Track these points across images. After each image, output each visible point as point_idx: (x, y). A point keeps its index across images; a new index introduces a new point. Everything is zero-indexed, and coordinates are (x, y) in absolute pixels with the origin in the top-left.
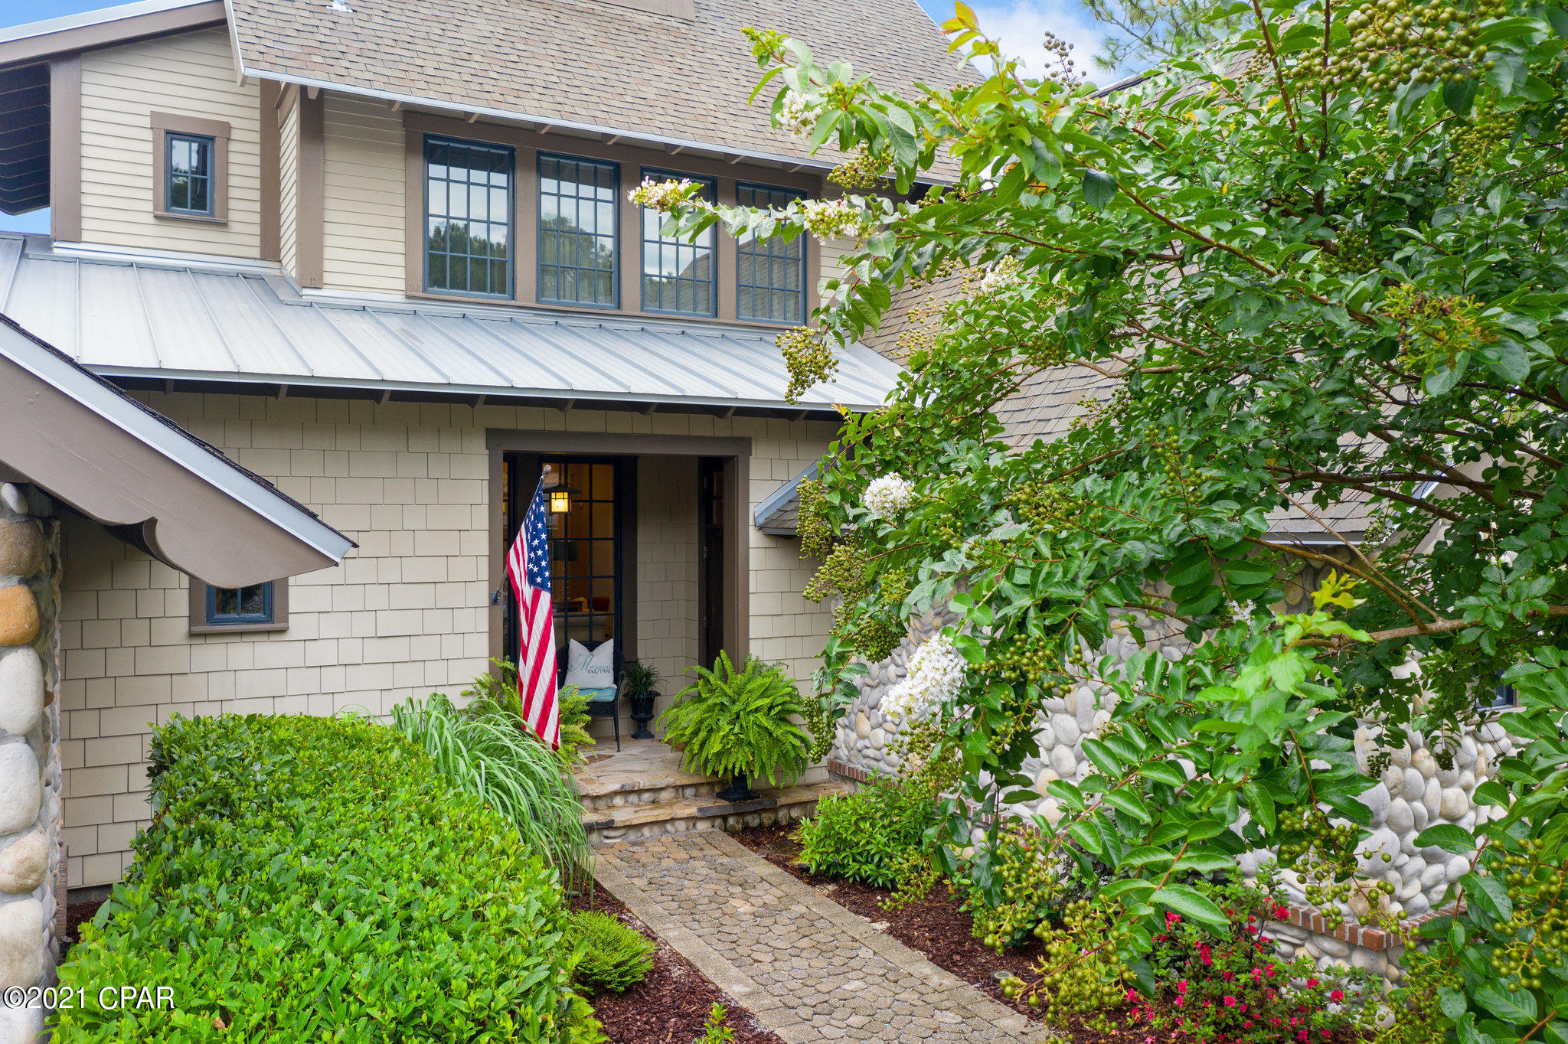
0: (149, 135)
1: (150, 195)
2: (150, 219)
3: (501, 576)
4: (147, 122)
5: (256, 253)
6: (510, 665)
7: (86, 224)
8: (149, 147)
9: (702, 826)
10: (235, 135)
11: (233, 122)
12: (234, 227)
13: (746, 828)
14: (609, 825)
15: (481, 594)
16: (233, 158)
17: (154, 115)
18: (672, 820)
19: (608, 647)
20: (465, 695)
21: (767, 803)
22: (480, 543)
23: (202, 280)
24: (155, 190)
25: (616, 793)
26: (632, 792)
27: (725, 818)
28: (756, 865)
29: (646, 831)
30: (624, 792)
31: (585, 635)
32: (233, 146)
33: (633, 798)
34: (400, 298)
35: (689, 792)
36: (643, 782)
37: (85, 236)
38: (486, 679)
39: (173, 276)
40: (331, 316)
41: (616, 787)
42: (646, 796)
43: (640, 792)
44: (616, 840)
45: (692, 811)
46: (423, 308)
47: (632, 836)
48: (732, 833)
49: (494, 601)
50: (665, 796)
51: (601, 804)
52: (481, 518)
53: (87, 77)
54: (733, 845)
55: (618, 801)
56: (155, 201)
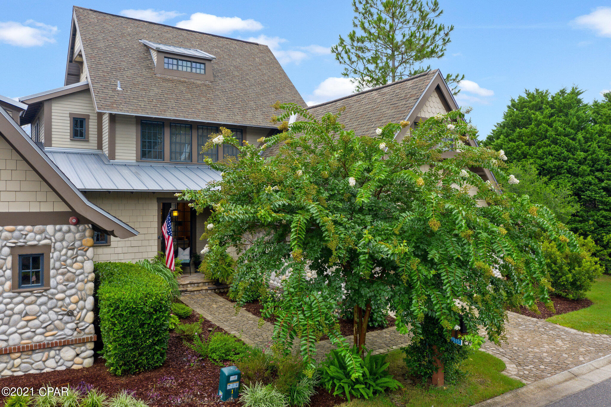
0: (69, 119)
1: (69, 134)
2: (69, 140)
3: (160, 232)
4: (68, 115)
5: (96, 148)
6: (162, 253)
7: (53, 142)
8: (69, 122)
9: (209, 291)
10: (91, 117)
11: (90, 114)
12: (91, 141)
13: (220, 292)
14: (186, 291)
15: (156, 236)
16: (90, 123)
17: (70, 114)
18: (202, 290)
19: (188, 249)
20: (152, 260)
21: (225, 286)
22: (155, 225)
23: (83, 156)
24: (70, 133)
25: (188, 284)
26: (192, 284)
27: (215, 290)
28: (221, 299)
29: (195, 292)
30: (190, 284)
31: (183, 246)
32: (90, 121)
33: (193, 285)
34: (134, 161)
35: (207, 284)
36: (195, 281)
37: (53, 145)
38: (156, 256)
39: (76, 155)
40: (118, 168)
41: (188, 282)
42: (196, 285)
43: (194, 284)
44: (188, 294)
45: (207, 288)
46: (141, 164)
47: (192, 293)
48: (216, 293)
49: (159, 238)
50: (200, 284)
51: (185, 286)
52: (156, 219)
53: (53, 105)
54: (216, 295)
55: (189, 286)
56: (70, 136)
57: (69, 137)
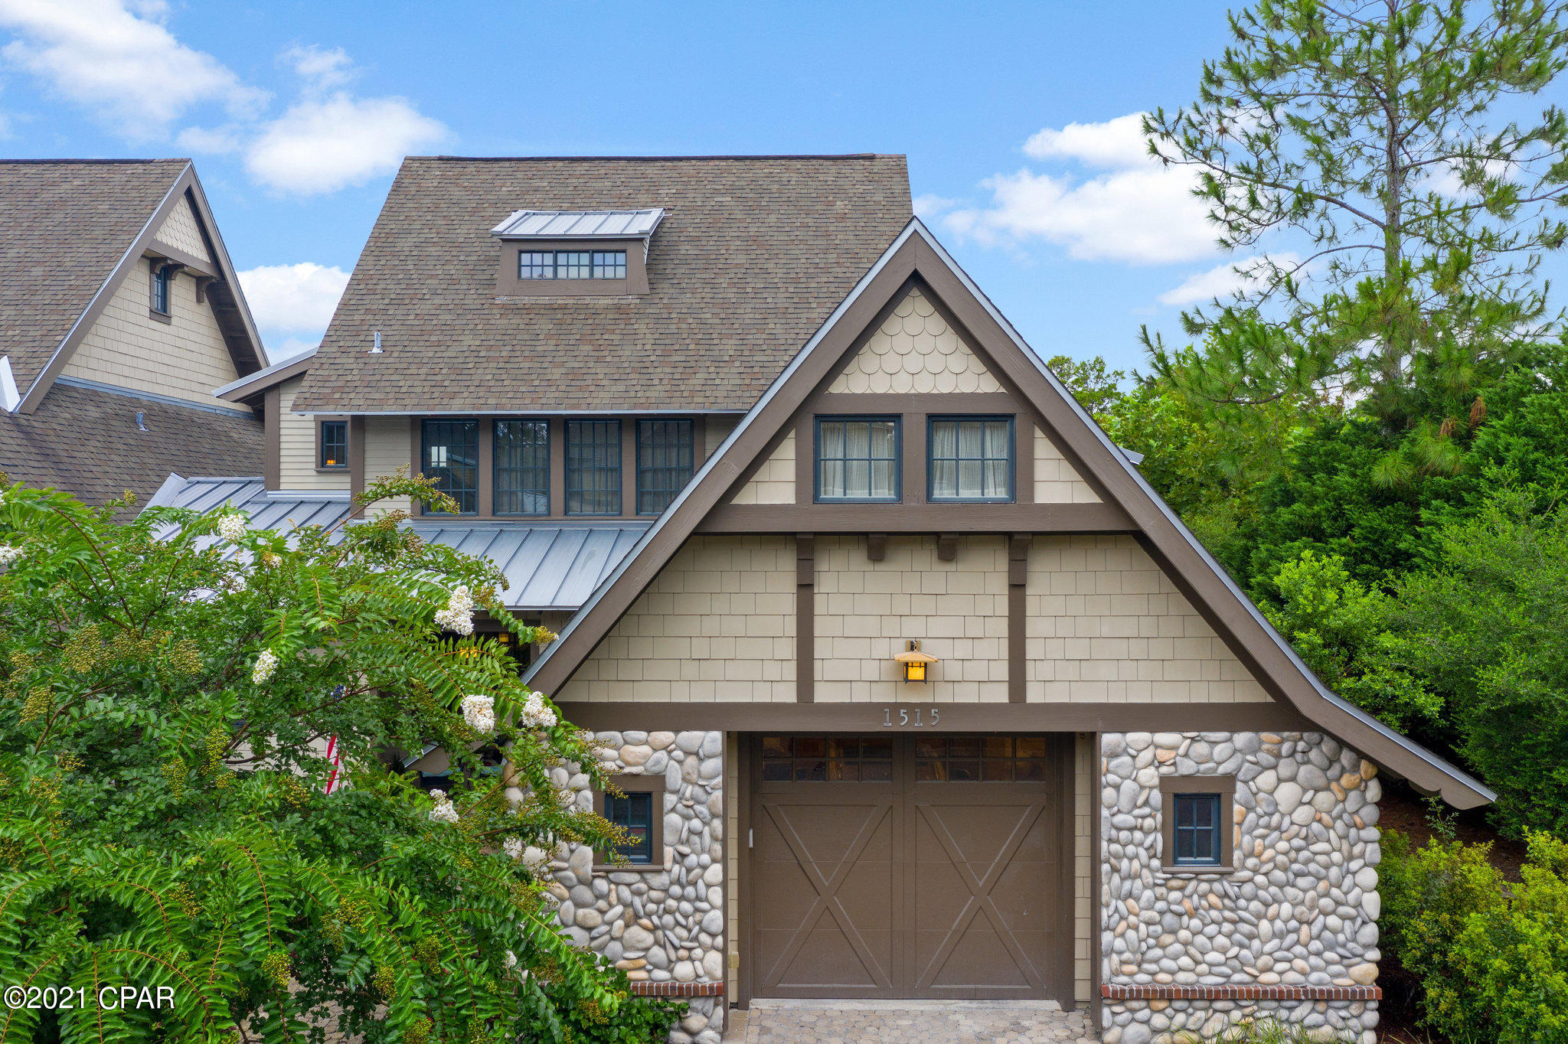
0: (313, 425)
1: (314, 459)
2: (314, 473)
4: (312, 418)
7: (282, 480)
8: (314, 432)
24: (316, 456)
37: (282, 486)
53: (283, 397)
56: (316, 462)
57: (313, 466)
